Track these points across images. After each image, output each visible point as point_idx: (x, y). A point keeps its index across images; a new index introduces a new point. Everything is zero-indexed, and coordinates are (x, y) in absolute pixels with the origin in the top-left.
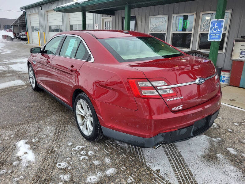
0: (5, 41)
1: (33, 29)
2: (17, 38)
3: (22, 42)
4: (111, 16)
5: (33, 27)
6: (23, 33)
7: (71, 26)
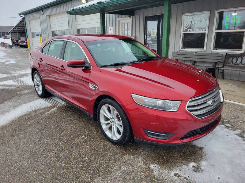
0: (3, 48)
1: (33, 35)
2: (16, 45)
3: (22, 49)
4: (130, 17)
5: (34, 33)
6: (22, 39)
7: (79, 30)
